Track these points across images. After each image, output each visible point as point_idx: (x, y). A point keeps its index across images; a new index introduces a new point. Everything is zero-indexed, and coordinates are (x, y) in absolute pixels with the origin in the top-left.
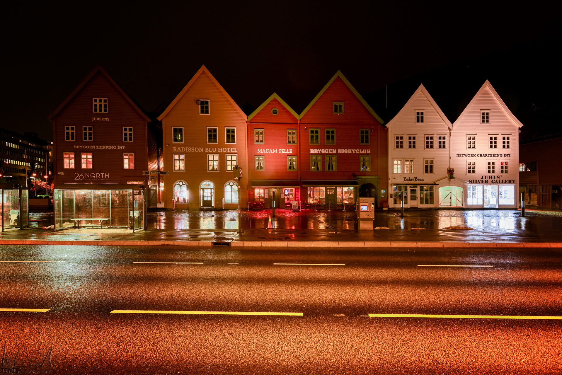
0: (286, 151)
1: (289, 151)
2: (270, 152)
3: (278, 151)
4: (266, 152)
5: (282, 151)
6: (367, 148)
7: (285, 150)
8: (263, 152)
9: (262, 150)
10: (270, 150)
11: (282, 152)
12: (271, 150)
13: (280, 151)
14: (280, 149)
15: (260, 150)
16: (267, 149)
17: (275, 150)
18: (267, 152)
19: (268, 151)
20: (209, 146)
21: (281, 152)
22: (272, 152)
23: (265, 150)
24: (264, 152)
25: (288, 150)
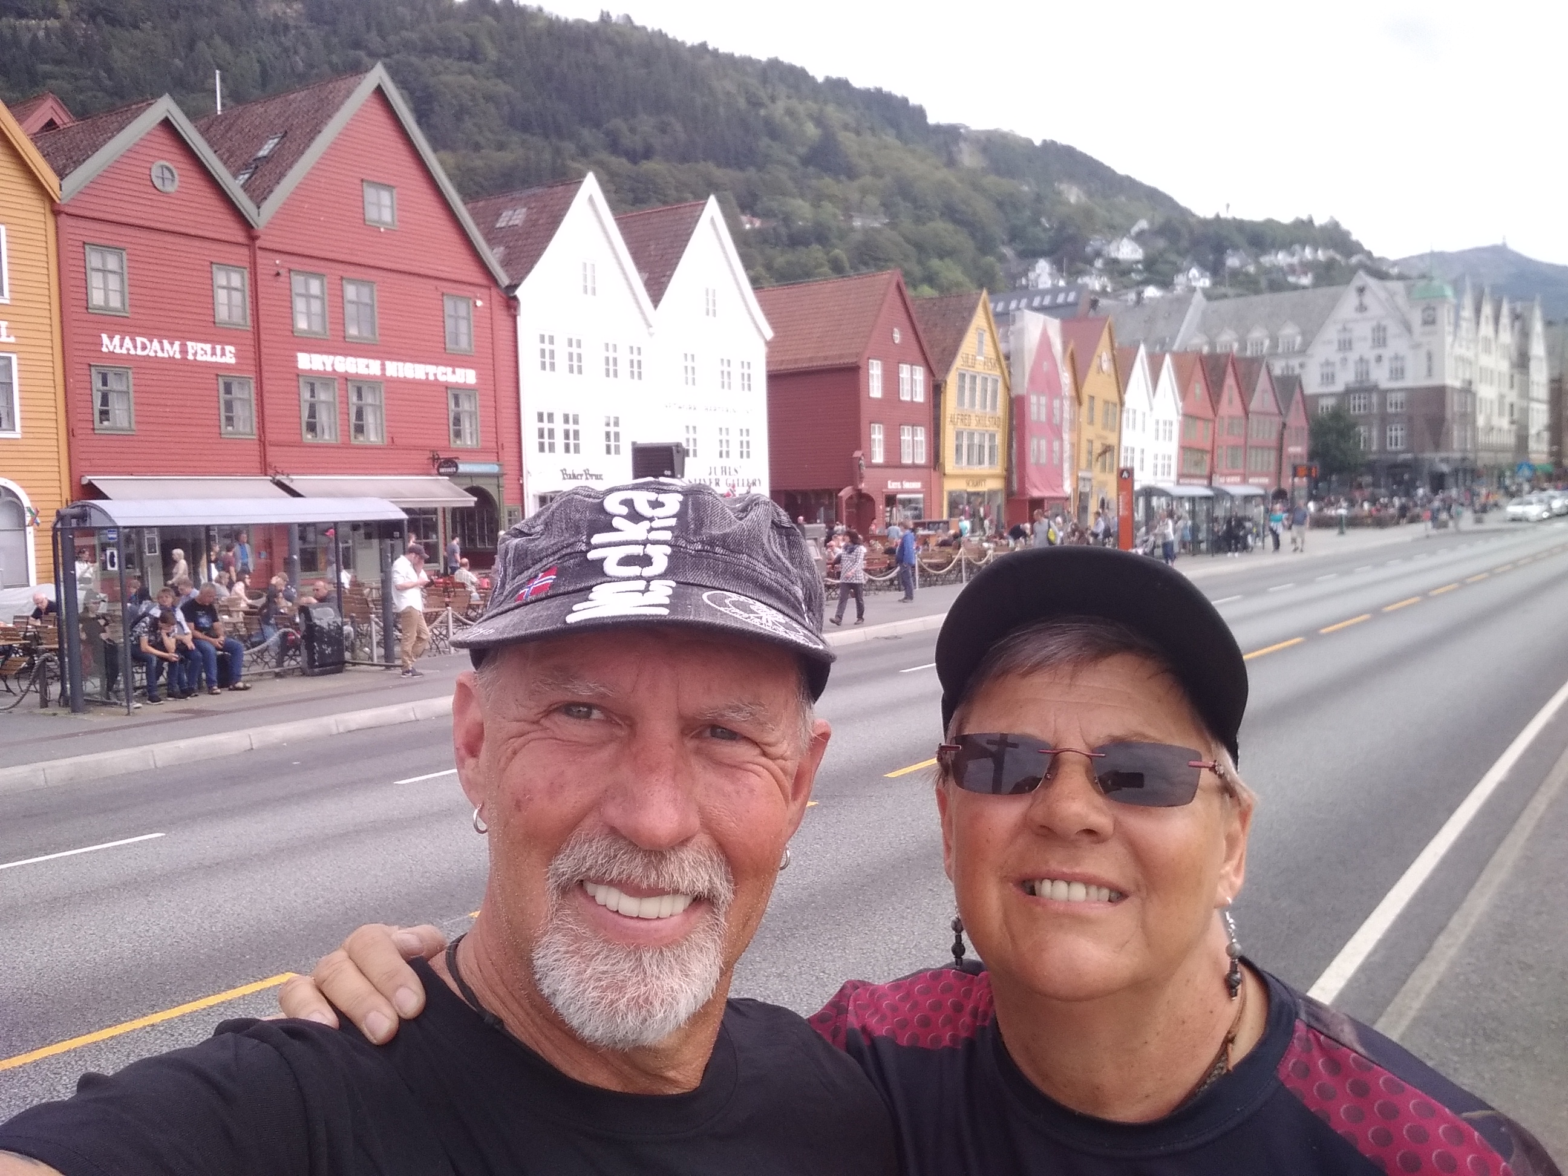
0: (214, 353)
1: (223, 354)
2: (152, 354)
3: (184, 351)
4: (135, 347)
5: (200, 352)
6: (464, 363)
7: (208, 347)
8: (124, 351)
9: (122, 340)
10: (151, 342)
11: (199, 358)
12: (156, 343)
13: (191, 351)
14: (190, 344)
15: (111, 338)
16: (139, 340)
17: (172, 344)
18: (139, 352)
19: (144, 348)
21: (195, 354)
22: (160, 354)
23: (133, 340)
24: (128, 350)
25: (218, 348)
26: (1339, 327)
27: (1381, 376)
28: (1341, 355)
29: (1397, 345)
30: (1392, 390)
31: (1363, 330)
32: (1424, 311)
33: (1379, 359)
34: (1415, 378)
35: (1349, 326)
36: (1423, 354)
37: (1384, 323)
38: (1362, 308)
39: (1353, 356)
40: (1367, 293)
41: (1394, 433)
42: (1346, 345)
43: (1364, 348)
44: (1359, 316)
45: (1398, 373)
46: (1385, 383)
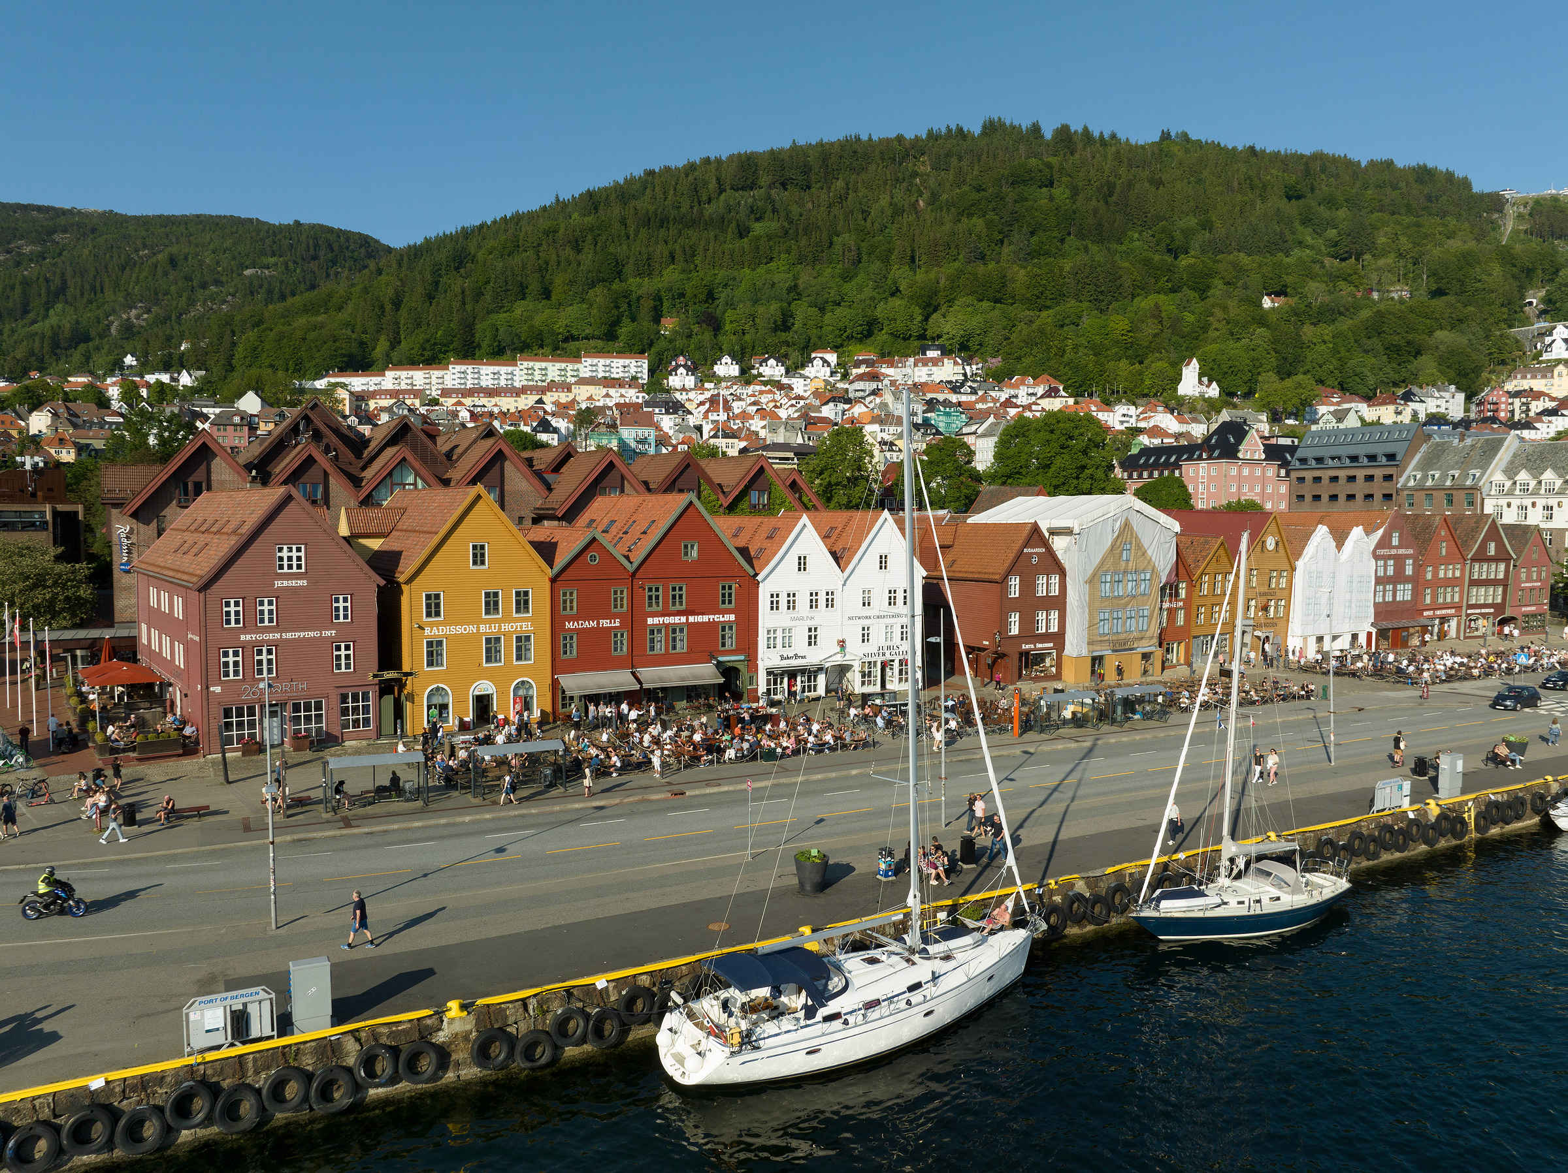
0: (611, 623)
2: (585, 627)
3: (598, 624)
5: (605, 623)
6: (729, 612)
7: (608, 621)
8: (574, 627)
9: (573, 624)
10: (585, 622)
14: (600, 621)
15: (570, 623)
16: (580, 622)
17: (593, 622)
18: (580, 627)
19: (582, 625)
20: (485, 622)
21: (603, 625)
22: (588, 626)
23: (578, 624)
25: (613, 621)
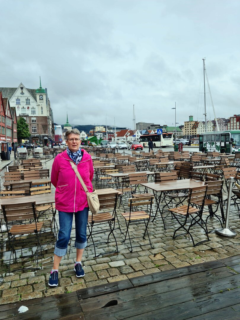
26: (17, 98)
27: (29, 113)
28: (17, 106)
29: (33, 104)
30: (33, 117)
31: (23, 99)
32: (40, 96)
33: (28, 108)
34: (38, 114)
35: (19, 98)
36: (40, 107)
37: (29, 98)
38: (22, 93)
39: (21, 107)
40: (24, 89)
41: (34, 129)
42: (18, 103)
43: (23, 104)
44: (22, 95)
45: (34, 112)
46: (30, 115)
